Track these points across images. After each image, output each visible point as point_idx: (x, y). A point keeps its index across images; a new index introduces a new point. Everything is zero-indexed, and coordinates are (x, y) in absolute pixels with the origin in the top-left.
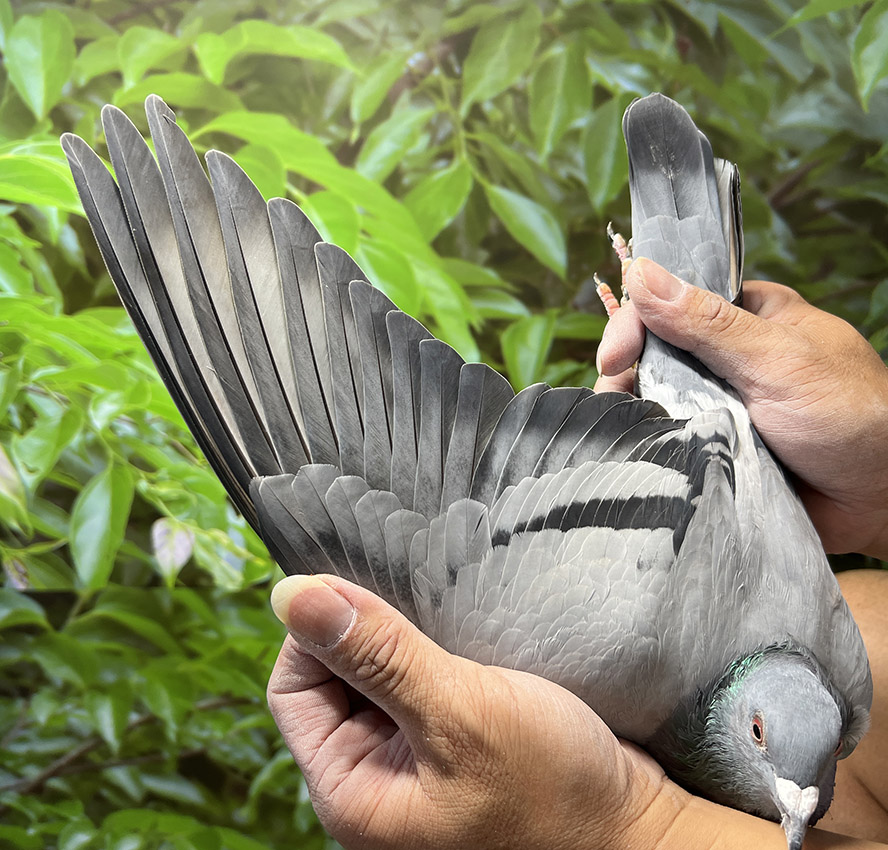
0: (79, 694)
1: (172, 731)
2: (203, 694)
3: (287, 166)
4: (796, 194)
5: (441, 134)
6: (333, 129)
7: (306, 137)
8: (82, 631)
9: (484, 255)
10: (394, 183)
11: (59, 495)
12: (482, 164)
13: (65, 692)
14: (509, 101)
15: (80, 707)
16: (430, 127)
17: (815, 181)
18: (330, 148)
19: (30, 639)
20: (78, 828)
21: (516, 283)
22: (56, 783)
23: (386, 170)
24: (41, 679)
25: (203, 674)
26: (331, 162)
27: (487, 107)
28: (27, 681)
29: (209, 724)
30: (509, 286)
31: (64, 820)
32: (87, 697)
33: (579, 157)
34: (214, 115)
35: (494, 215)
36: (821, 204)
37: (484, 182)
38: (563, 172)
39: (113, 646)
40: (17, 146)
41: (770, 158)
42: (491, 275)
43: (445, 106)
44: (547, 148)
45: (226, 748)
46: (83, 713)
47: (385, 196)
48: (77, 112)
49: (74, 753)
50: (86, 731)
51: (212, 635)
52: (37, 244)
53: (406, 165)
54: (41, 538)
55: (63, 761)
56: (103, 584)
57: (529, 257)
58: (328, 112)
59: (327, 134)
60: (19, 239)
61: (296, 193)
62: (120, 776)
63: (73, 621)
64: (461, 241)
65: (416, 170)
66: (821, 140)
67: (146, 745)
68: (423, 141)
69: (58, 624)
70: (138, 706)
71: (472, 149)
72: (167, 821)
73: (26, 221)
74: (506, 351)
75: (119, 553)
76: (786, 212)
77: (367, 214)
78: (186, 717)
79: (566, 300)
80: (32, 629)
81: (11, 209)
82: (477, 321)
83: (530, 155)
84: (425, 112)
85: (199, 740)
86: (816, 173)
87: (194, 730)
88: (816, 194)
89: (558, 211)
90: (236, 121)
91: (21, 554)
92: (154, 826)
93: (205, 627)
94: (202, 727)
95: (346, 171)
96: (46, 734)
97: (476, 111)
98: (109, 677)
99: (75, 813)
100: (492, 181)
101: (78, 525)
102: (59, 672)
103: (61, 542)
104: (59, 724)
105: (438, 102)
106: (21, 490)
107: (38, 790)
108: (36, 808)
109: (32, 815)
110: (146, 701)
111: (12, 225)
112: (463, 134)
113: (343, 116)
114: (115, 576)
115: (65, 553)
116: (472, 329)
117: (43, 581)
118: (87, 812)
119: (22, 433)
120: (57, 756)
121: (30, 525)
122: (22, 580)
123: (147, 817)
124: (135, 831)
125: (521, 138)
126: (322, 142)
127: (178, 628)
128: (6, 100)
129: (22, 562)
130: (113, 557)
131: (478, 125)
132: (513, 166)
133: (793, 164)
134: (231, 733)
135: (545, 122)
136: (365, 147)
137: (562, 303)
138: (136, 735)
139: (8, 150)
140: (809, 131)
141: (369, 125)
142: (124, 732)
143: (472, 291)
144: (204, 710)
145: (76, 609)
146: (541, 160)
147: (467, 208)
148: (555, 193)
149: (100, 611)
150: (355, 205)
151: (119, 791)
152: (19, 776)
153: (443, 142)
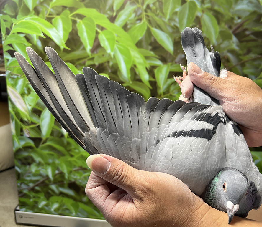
0: (43, 165)
1: (66, 176)
2: (75, 166)
3: (96, 23)
4: (240, 30)
5: (138, 13)
6: (109, 12)
7: (101, 15)
8: (44, 148)
9: (150, 47)
10: (125, 27)
11: (37, 112)
12: (150, 22)
13: (39, 164)
14: (157, 4)
15: (43, 168)
16: (135, 12)
17: (246, 26)
18: (108, 18)
19: (30, 150)
20: (43, 200)
21: (159, 56)
22: (37, 188)
23: (123, 24)
24: (33, 161)
25: (75, 161)
26: (108, 22)
27: (151, 6)
28: (30, 161)
29: (76, 174)
30: (157, 56)
31: (39, 198)
32: (45, 166)
33: (177, 19)
34: (77, 9)
35: (153, 36)
36: (247, 33)
37: (150, 27)
38: (172, 24)
39: (51, 153)
40: (25, 18)
41: (232, 19)
42: (152, 53)
43: (139, 5)
44: (168, 17)
45: (80, 181)
46: (44, 170)
47: (123, 31)
48: (41, 9)
49: (41, 180)
50: (44, 174)
51: (77, 151)
52: (31, 45)
53: (128, 22)
54: (33, 123)
55: (39, 182)
56: (49, 136)
57: (163, 48)
58: (107, 8)
59: (107, 14)
60: (26, 43)
61: (99, 30)
62: (53, 187)
63: (41, 146)
64: (144, 43)
65: (131, 24)
66: (248, 14)
67: (60, 179)
68: (133, 15)
69: (37, 146)
70: (58, 169)
71: (147, 17)
72: (65, 200)
73: (28, 38)
74: (156, 75)
75: (53, 128)
76: (237, 35)
77: (118, 36)
78: (70, 172)
79: (173, 61)
80: (31, 147)
81: (24, 35)
82: (148, 66)
83: (163, 19)
84: (134, 7)
85: (73, 178)
86: (246, 23)
87: (72, 176)
88: (246, 30)
89: (171, 35)
90: (82, 11)
91: (28, 127)
92: (62, 201)
93: (75, 149)
94: (74, 175)
95: (112, 24)
96: (35, 175)
97: (148, 7)
98: (50, 161)
99: (42, 196)
100: (152, 27)
101: (42, 120)
102: (38, 159)
103: (38, 125)
104: (38, 173)
105: (138, 4)
106: (28, 111)
107: (33, 190)
108: (32, 194)
109: (31, 196)
110: (60, 168)
111: (24, 39)
112: (144, 13)
113: (111, 9)
114: (52, 134)
115: (39, 128)
116: (147, 69)
117: (33, 135)
118: (45, 196)
119: (28, 95)
120: (37, 181)
121: (30, 120)
122: (28, 134)
123: (60, 198)
124: (57, 202)
125: (161, 14)
126: (106, 16)
127: (68, 148)
128: (22, 6)
129: (28, 129)
130: (51, 129)
131: (149, 11)
132: (158, 22)
133: (239, 21)
134: (82, 177)
135: (168, 9)
136: (117, 17)
137: (172, 61)
138: (57, 176)
139: (23, 19)
140: (244, 11)
141: (118, 11)
142: (54, 176)
143: (147, 58)
144: (75, 171)
145: (42, 142)
146: (166, 20)
147: (145, 35)
148: (170, 30)
149: (48, 143)
150: (115, 34)
151: (53, 191)
152: (28, 185)
153: (139, 16)
